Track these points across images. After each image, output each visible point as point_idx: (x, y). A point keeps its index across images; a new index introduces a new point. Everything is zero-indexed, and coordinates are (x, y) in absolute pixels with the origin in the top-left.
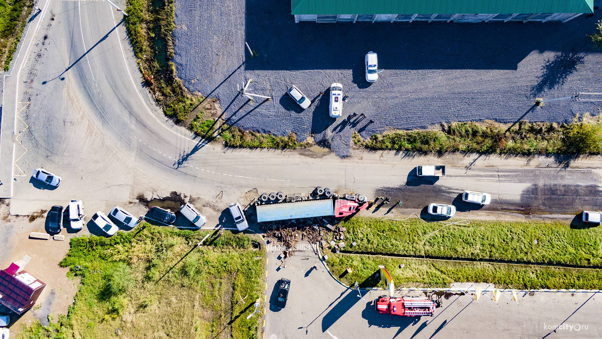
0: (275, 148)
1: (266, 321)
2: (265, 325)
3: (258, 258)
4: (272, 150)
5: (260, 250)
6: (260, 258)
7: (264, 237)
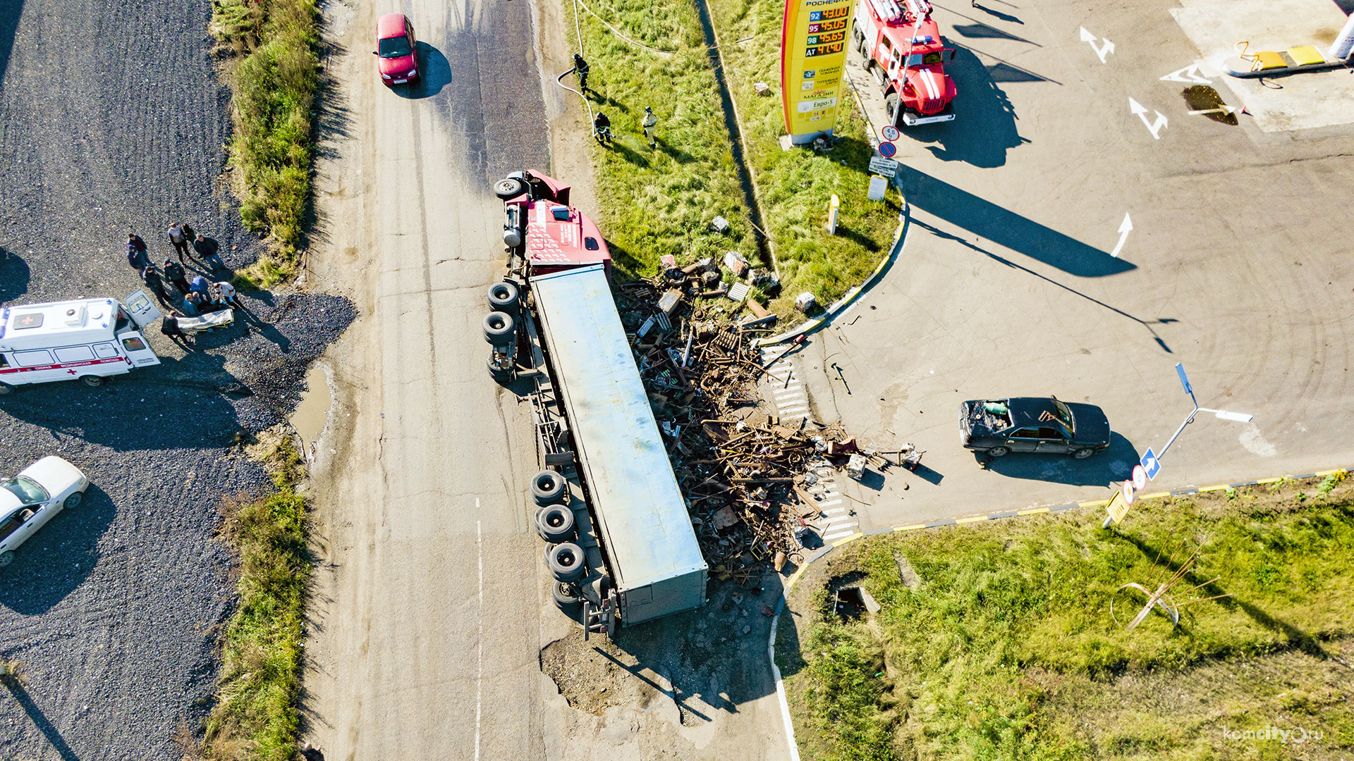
0: (304, 596)
1: (1202, 486)
2: (1220, 483)
3: (908, 569)
4: (317, 610)
5: (862, 575)
6: (904, 560)
7: (789, 568)
